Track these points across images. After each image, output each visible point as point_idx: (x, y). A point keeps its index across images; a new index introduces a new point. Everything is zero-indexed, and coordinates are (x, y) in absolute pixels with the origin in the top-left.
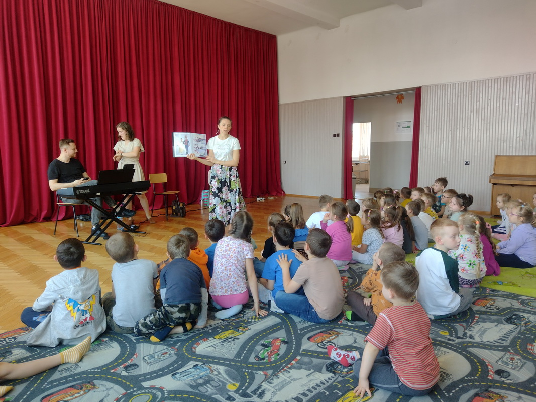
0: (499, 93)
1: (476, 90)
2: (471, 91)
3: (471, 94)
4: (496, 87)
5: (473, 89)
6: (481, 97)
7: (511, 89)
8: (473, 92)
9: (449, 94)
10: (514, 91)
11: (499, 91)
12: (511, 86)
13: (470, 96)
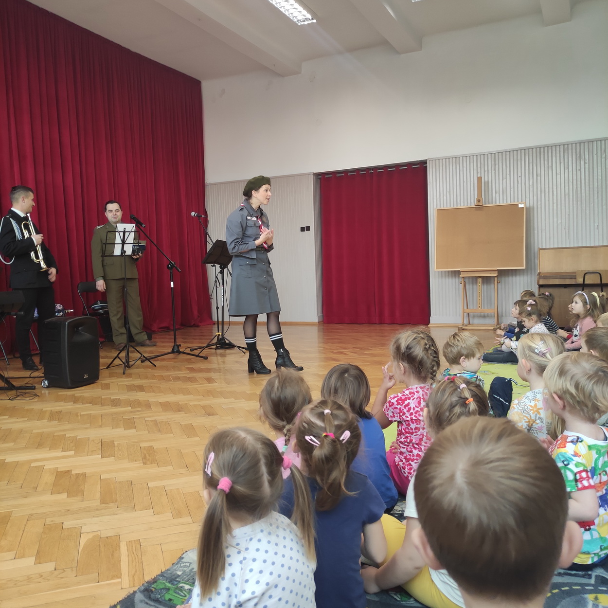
0: (531, 168)
1: (500, 164)
2: (495, 165)
3: (495, 170)
4: (527, 159)
5: (497, 163)
6: (508, 173)
7: (546, 163)
8: (497, 166)
9: (465, 169)
10: (550, 165)
11: (531, 165)
12: (546, 158)
13: (493, 172)
